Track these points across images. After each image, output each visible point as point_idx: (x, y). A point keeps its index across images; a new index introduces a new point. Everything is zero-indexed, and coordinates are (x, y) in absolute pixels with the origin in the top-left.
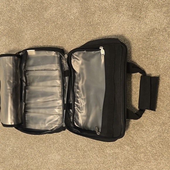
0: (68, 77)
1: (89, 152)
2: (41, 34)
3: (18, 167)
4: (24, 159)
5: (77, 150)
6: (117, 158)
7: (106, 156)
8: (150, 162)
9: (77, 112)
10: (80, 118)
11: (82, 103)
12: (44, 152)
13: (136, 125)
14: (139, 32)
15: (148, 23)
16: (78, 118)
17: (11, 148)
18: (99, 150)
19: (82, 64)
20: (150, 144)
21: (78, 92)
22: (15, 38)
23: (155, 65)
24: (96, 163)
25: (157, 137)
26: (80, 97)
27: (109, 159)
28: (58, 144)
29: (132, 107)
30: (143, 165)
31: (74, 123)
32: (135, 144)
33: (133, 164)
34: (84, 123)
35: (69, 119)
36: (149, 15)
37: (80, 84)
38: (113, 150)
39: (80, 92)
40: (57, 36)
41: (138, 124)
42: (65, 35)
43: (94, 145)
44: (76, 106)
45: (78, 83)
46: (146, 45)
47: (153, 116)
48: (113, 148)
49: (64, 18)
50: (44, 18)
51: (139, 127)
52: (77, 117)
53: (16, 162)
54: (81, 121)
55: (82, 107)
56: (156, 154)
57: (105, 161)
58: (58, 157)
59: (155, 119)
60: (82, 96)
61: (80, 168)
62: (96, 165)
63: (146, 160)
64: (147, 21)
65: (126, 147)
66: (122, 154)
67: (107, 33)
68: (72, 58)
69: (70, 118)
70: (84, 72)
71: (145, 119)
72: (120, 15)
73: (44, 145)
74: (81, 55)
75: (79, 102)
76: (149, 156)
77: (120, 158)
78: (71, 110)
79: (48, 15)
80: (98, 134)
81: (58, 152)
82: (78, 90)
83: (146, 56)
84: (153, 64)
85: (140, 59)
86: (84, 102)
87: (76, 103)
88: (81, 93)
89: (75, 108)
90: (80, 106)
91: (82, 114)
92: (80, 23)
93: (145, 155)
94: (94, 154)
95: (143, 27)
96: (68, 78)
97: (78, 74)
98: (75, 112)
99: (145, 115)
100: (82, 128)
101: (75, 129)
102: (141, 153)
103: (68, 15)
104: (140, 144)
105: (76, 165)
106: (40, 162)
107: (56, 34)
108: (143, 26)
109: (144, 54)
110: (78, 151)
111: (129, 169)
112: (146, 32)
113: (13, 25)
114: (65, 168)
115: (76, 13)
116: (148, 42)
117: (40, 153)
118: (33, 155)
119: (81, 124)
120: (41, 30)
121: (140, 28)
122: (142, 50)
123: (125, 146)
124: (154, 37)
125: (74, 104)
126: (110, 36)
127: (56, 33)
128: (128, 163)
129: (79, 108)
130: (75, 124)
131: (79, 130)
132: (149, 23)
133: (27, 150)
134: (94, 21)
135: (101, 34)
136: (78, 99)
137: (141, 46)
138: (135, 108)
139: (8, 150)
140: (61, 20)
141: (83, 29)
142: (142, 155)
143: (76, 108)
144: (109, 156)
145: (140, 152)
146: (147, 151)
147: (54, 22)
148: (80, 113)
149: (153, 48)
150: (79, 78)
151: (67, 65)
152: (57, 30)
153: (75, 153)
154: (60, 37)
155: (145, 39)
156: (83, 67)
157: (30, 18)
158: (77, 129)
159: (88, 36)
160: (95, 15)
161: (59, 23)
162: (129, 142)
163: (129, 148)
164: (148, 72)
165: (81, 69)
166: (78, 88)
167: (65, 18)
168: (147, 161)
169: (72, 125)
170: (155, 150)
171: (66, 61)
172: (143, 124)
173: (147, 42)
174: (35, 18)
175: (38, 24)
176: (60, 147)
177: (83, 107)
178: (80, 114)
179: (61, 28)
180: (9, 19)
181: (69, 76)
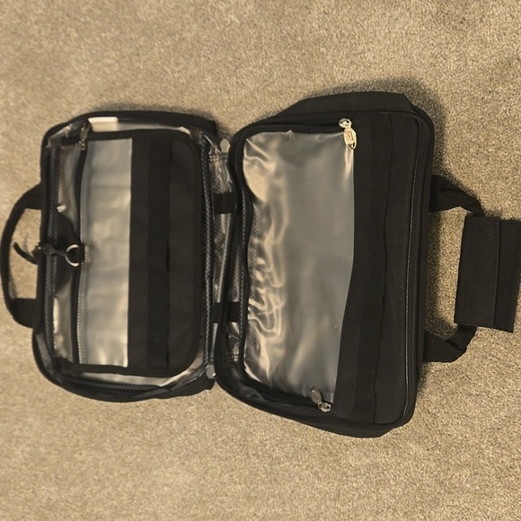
0: (229, 214)
1: (288, 463)
2: (127, 72)
3: (50, 507)
4: (71, 485)
5: (249, 457)
6: (383, 483)
7: (345, 474)
8: (491, 496)
9: (255, 331)
10: (264, 352)
11: (273, 303)
12: (139, 460)
13: (447, 374)
14: (459, 70)
15: (488, 39)
16: (258, 352)
17: (28, 449)
18: (323, 457)
19: (278, 174)
20: (491, 439)
21: (259, 268)
22: (38, 87)
23: (511, 179)
24: (313, 497)
25: (515, 416)
26: (267, 283)
27: (355, 485)
28: (186, 435)
29: (433, 318)
30: (466, 504)
31: (245, 367)
32: (443, 437)
33: (435, 502)
34: (277, 370)
35: (227, 353)
36: (493, 14)
37: (269, 240)
38: (368, 457)
39: (269, 266)
40: (181, 81)
41: (454, 371)
42: (209, 79)
43: (306, 441)
44: (252, 313)
45: (261, 236)
46: (483, 113)
47: (502, 348)
48: (368, 450)
49: (204, 21)
50: (138, 21)
51: (457, 384)
52: (255, 348)
53: (47, 491)
54: (265, 362)
55: (271, 316)
56: (512, 471)
57: (342, 492)
58: (184, 479)
59: (510, 355)
60: (272, 279)
61: (259, 514)
62: (313, 505)
63: (478, 488)
64: (486, 32)
65: (411, 445)
66: (399, 470)
67: (351, 71)
68: (245, 152)
69: (230, 350)
70: (284, 199)
71: (474, 357)
72: (396, 14)
73: (139, 439)
74: (274, 145)
75: (264, 298)
76: (487, 477)
77: (391, 481)
78: (234, 324)
79: (150, 8)
80: (326, 410)
81: (187, 463)
82: (261, 261)
83: (481, 150)
84: (507, 178)
85: (463, 160)
86: (278, 300)
87: (251, 302)
88: (271, 269)
89: (249, 317)
90: (267, 314)
91: (272, 339)
92: (259, 38)
93: (476, 474)
94: (304, 467)
95: (471, 55)
96: (229, 218)
97: (263, 206)
98: (248, 331)
99: (475, 342)
100: (271, 385)
101: (245, 388)
102: (459, 467)
103: (219, 10)
104: (460, 438)
105: (244, 505)
106: (126, 495)
107: (176, 75)
108: (473, 51)
109: (474, 143)
110: (253, 459)
111: (422, 517)
112: (484, 72)
113: (32, 41)
114: (208, 513)
115: (246, 5)
116: (489, 105)
117: (124, 464)
118: (102, 470)
119: (267, 370)
120: (127, 59)
121: (462, 56)
122: (470, 129)
123: (408, 442)
124: (509, 89)
125: (247, 305)
126: (361, 82)
127: (178, 72)
128: (418, 499)
129: (262, 318)
130: (248, 370)
131: (259, 391)
132: (494, 41)
133: (81, 454)
134: (307, 32)
135: (331, 75)
136: (259, 289)
137: (465, 118)
138: (442, 322)
139: (20, 453)
140: (195, 27)
141: (271, 57)
142: (467, 472)
143: (251, 317)
144: (355, 476)
145: (458, 462)
146: (481, 461)
147: (171, 34)
148: (266, 334)
149: (506, 124)
150: (264, 220)
151: (228, 176)
152: (181, 60)
153: (243, 465)
154: (191, 85)
155: (479, 94)
156: (281, 182)
157: (89, 19)
158: (252, 389)
159: (285, 81)
160: (310, 13)
161: (188, 36)
162: (423, 431)
163: (421, 451)
164: (488, 204)
165: (274, 191)
166: (261, 253)
167: (209, 19)
168: (483, 492)
169: (236, 374)
170: (509, 456)
171: (226, 161)
172: (468, 373)
173: (486, 103)
174: (107, 20)
175: (115, 39)
176: (191, 447)
177: (275, 316)
178: (263, 340)
179: (195, 55)
180: (19, 21)
181: (232, 213)
